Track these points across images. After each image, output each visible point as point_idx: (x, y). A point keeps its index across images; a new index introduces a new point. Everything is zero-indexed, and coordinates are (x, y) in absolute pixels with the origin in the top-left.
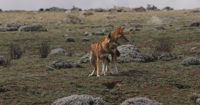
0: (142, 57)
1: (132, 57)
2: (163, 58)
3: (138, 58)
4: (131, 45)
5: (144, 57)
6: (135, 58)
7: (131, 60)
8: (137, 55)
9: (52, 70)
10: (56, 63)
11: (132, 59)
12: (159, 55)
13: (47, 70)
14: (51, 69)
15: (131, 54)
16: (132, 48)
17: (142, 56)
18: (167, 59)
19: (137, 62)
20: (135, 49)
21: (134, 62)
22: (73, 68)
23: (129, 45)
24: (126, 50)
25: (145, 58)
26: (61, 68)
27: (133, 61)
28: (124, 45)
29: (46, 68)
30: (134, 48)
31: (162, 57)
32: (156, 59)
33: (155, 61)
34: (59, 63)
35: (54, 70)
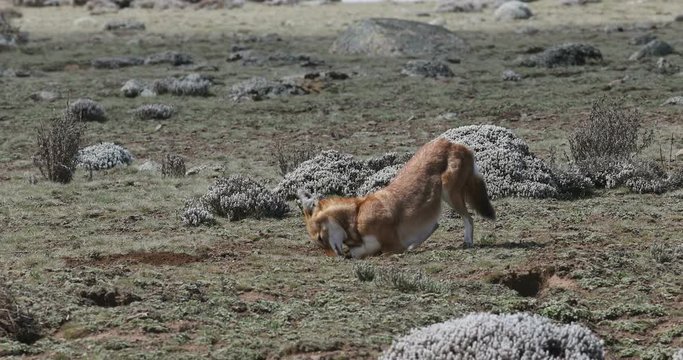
0: (546, 175)
1: (505, 175)
2: (629, 182)
3: (532, 180)
4: (499, 128)
5: (552, 176)
6: (517, 178)
7: (506, 189)
8: (526, 168)
9: (211, 223)
10: (224, 194)
11: (506, 185)
12: (610, 170)
13: (191, 224)
14: (209, 220)
15: (502, 162)
16: (505, 140)
17: (544, 171)
18: (648, 187)
19: (527, 194)
20: (515, 142)
21: (515, 196)
22: (289, 216)
23: (488, 127)
24: (480, 146)
25: (556, 181)
26: (244, 216)
27: (511, 192)
28: (467, 128)
29: (187, 216)
30: (511, 136)
31: (626, 177)
32: (600, 184)
33: (598, 195)
34: (235, 197)
35: (220, 225)
